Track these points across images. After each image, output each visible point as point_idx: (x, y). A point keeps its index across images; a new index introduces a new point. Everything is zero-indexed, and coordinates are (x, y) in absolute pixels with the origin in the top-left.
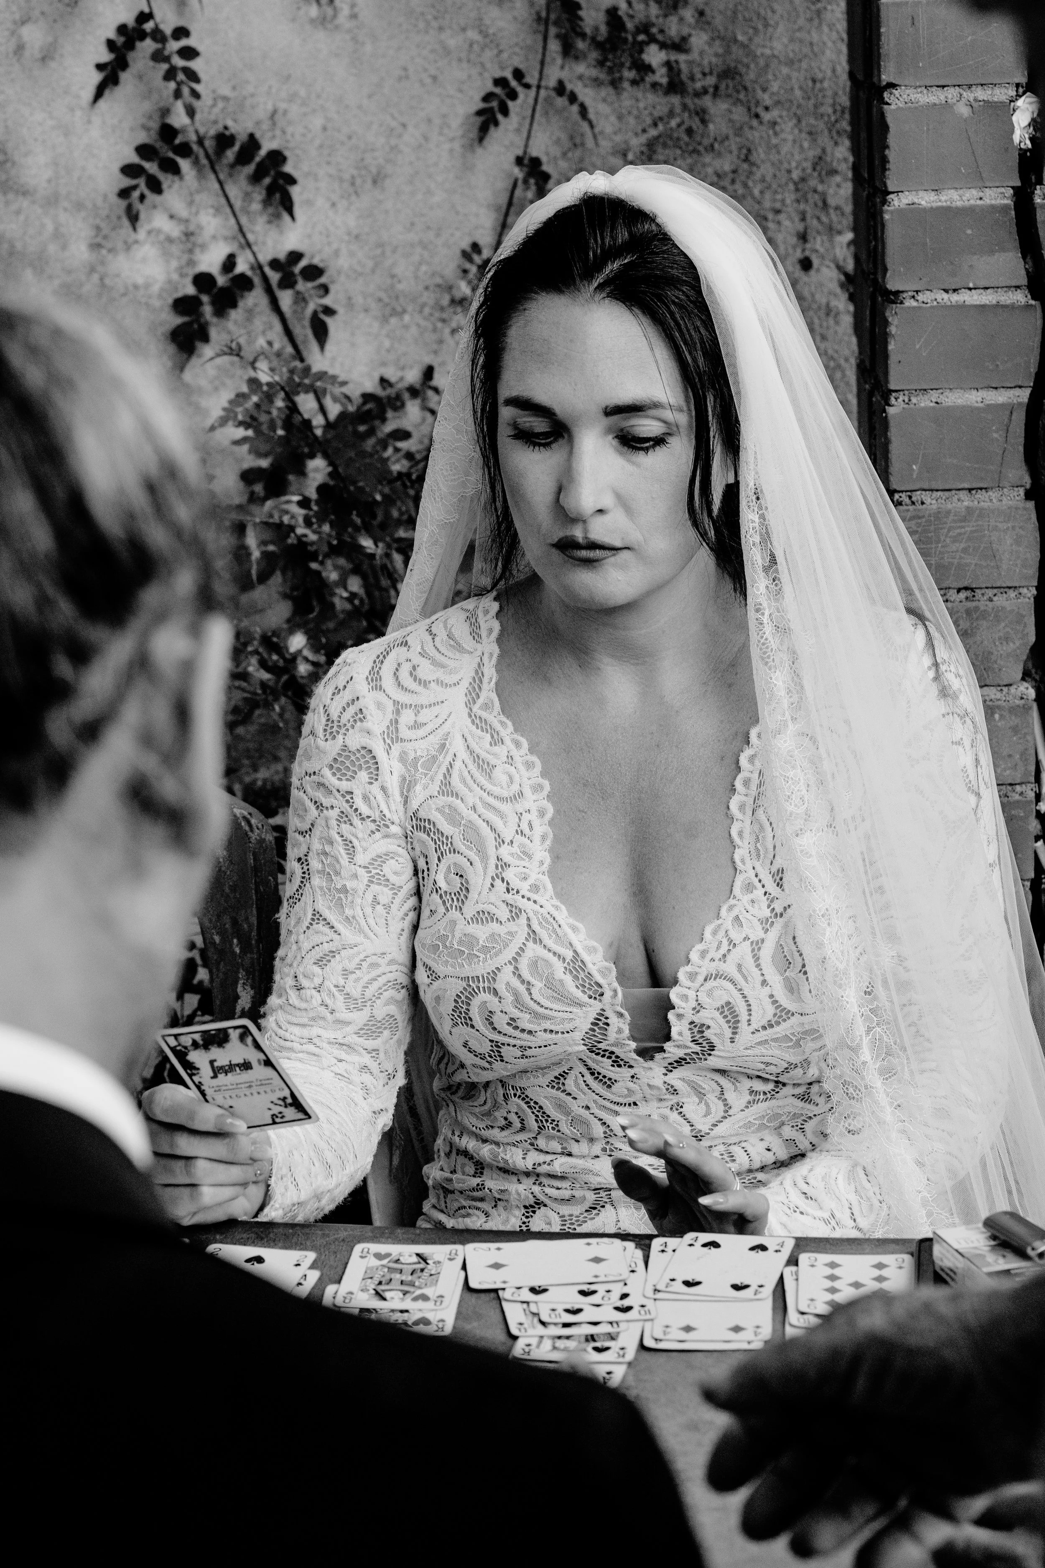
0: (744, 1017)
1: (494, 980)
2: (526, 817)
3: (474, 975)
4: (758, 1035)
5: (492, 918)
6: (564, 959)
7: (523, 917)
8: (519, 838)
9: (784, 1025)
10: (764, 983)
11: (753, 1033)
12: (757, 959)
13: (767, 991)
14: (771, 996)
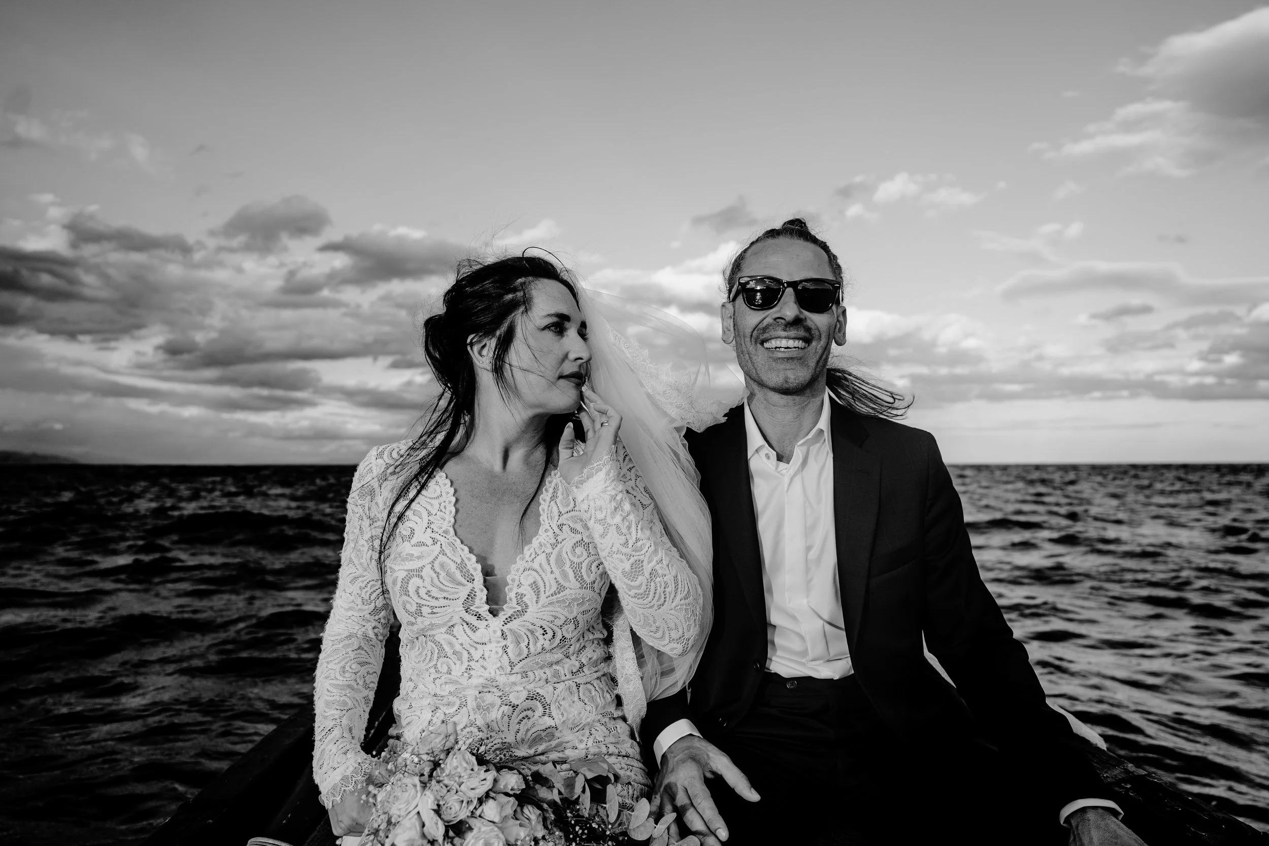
0: (542, 589)
1: (422, 571)
2: (443, 504)
3: (412, 568)
4: (549, 599)
5: (424, 544)
6: (457, 563)
7: (439, 543)
8: (439, 513)
9: (562, 594)
10: (552, 572)
11: (547, 598)
12: (548, 561)
13: (553, 576)
14: (555, 579)
